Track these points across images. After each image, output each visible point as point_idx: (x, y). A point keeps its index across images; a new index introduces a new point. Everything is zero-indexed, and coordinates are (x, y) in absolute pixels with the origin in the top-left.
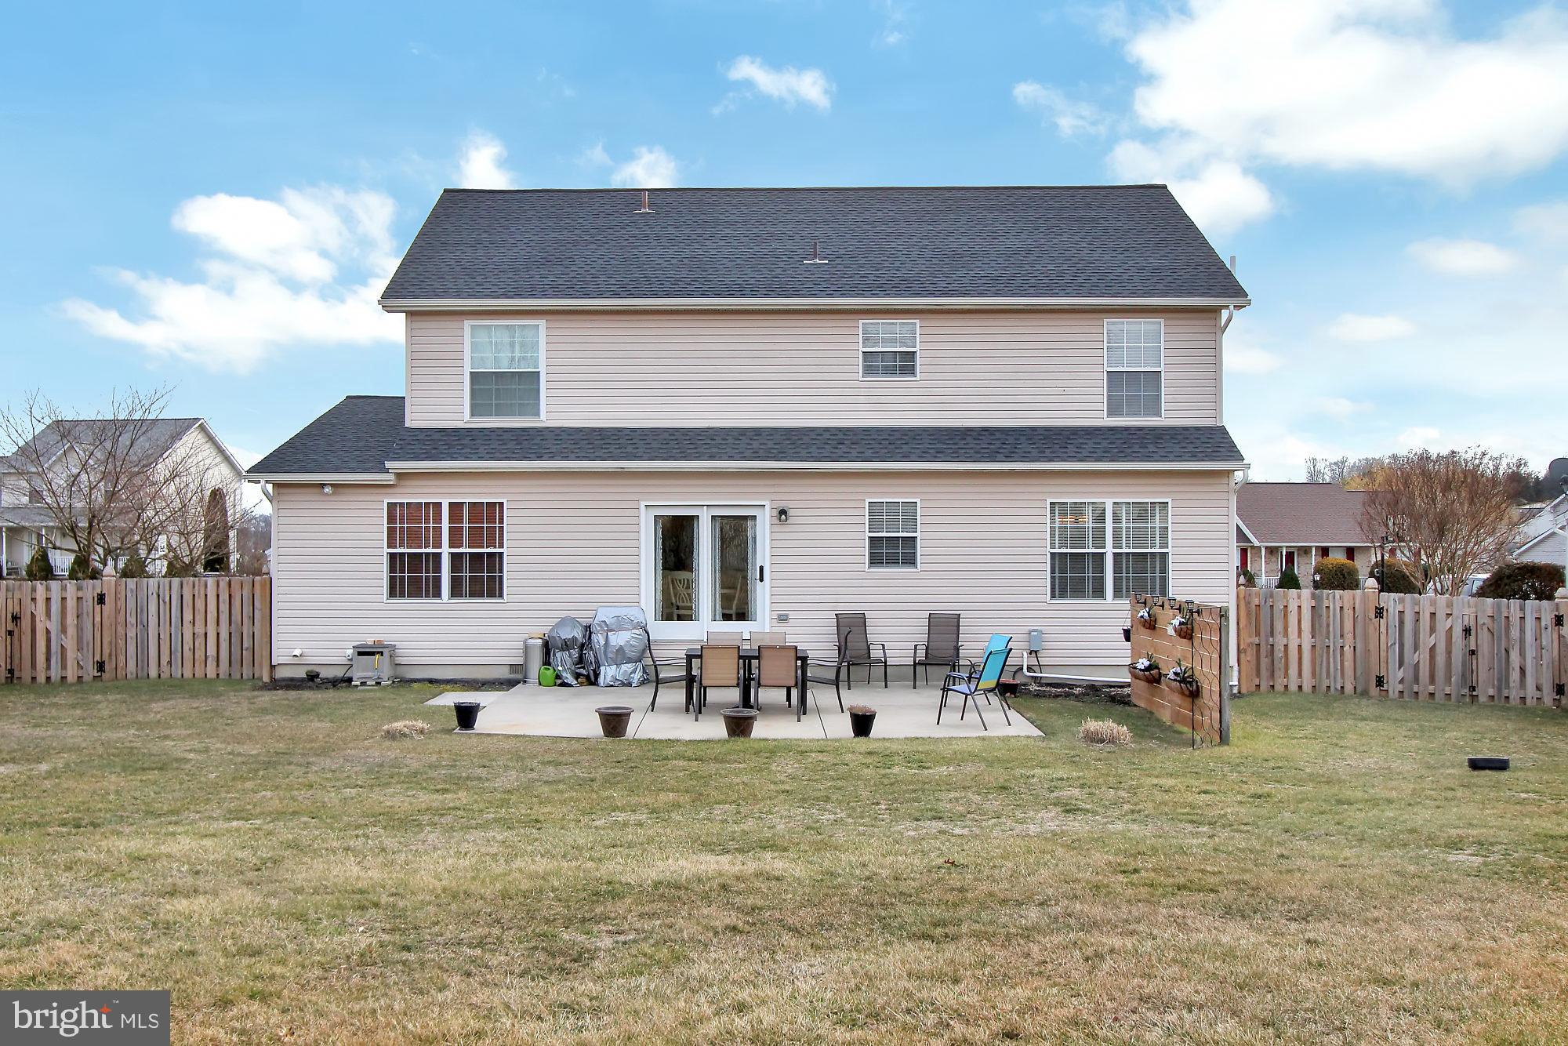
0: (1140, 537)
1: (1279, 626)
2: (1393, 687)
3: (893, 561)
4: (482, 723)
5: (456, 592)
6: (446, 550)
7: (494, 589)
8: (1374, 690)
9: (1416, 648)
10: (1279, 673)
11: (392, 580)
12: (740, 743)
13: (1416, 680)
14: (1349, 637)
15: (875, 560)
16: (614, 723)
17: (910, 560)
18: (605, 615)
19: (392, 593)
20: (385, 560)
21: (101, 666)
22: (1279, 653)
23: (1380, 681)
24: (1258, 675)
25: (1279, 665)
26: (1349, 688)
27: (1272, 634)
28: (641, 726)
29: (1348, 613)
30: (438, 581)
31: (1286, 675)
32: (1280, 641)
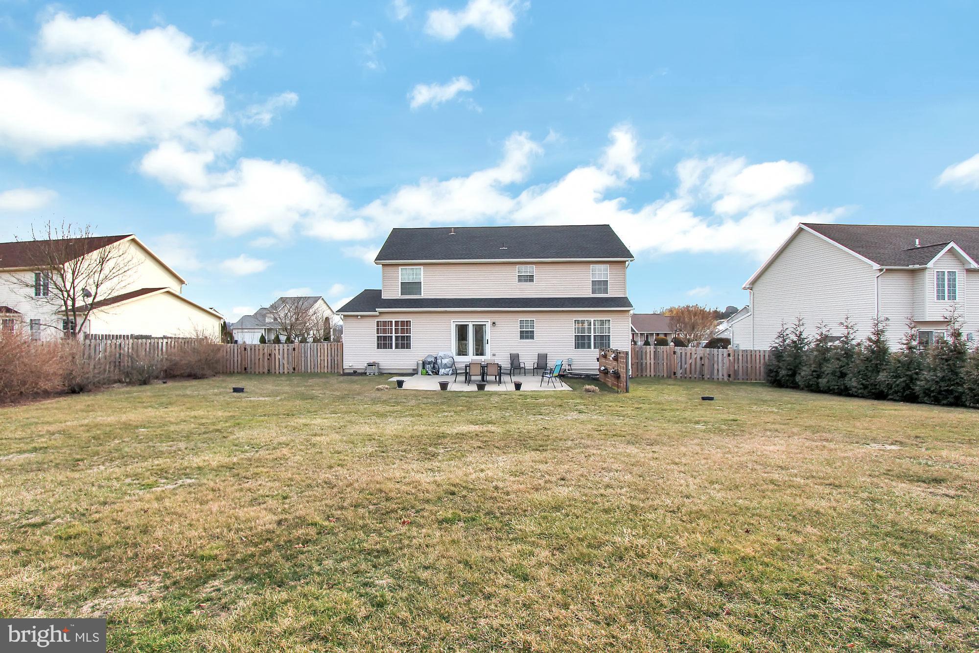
0: (602, 330)
1: (644, 357)
2: (679, 375)
3: (527, 338)
4: (405, 386)
5: (397, 347)
6: (394, 335)
7: (408, 346)
8: (673, 376)
9: (686, 364)
10: (644, 371)
11: (378, 344)
12: (481, 392)
13: (686, 374)
14: (665, 360)
15: (522, 337)
16: (444, 386)
17: (532, 337)
18: (441, 354)
19: (378, 348)
20: (376, 337)
21: (294, 369)
22: (644, 364)
23: (675, 373)
24: (638, 371)
25: (644, 369)
26: (665, 376)
27: (642, 359)
28: (452, 387)
29: (665, 353)
30: (391, 344)
31: (646, 371)
32: (644, 361)
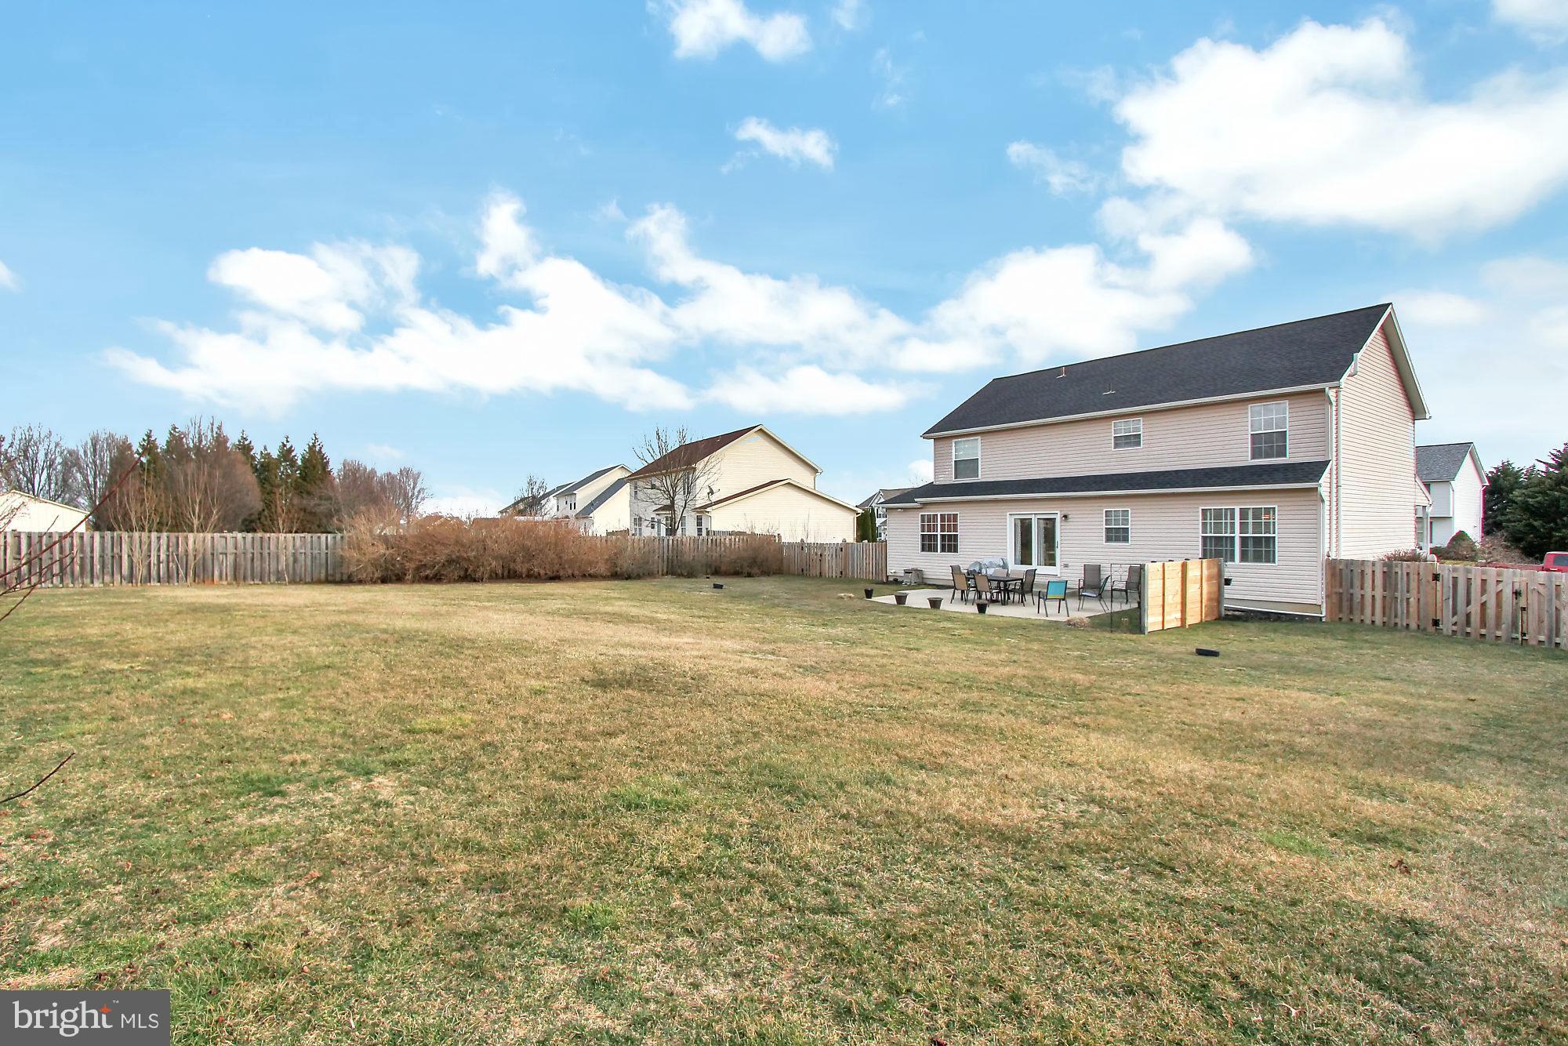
0: (1257, 527)
1: (1357, 583)
2: (1447, 627)
3: (1117, 540)
5: (943, 550)
6: (939, 533)
8: (1431, 629)
9: (1468, 603)
10: (1357, 612)
11: (923, 545)
13: (1468, 623)
14: (1414, 591)
15: (1108, 539)
17: (1126, 539)
22: (1357, 599)
23: (1436, 623)
24: (1341, 611)
25: (1356, 606)
26: (1413, 626)
27: (1352, 587)
29: (1414, 577)
31: (1362, 612)
32: (1357, 592)
